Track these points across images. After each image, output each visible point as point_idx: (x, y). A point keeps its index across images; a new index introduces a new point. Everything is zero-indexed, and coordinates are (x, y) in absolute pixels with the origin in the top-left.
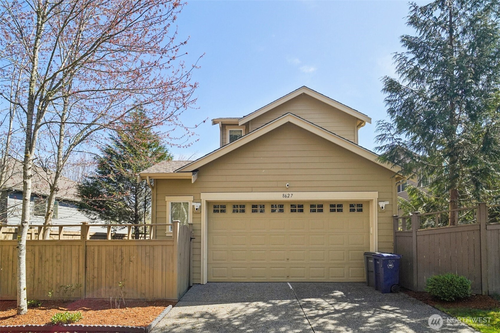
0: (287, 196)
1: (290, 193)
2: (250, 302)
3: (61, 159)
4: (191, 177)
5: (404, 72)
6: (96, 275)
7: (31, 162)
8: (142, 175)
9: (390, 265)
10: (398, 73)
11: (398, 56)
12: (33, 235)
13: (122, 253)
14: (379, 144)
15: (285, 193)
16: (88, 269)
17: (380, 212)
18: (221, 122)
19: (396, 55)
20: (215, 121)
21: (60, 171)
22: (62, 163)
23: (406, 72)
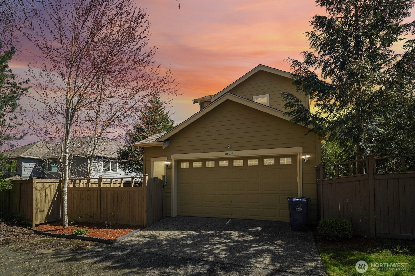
0: (229, 154)
1: (231, 152)
2: (186, 230)
3: (97, 138)
4: (162, 144)
5: (317, 46)
6: (105, 209)
7: (68, 145)
8: (135, 146)
9: (298, 209)
10: (313, 48)
11: (310, 35)
12: (84, 184)
13: (118, 195)
14: (289, 110)
15: (227, 152)
16: (101, 204)
17: (304, 164)
18: (200, 101)
19: (308, 34)
20: (195, 101)
21: (96, 146)
22: (97, 141)
23: (319, 46)
